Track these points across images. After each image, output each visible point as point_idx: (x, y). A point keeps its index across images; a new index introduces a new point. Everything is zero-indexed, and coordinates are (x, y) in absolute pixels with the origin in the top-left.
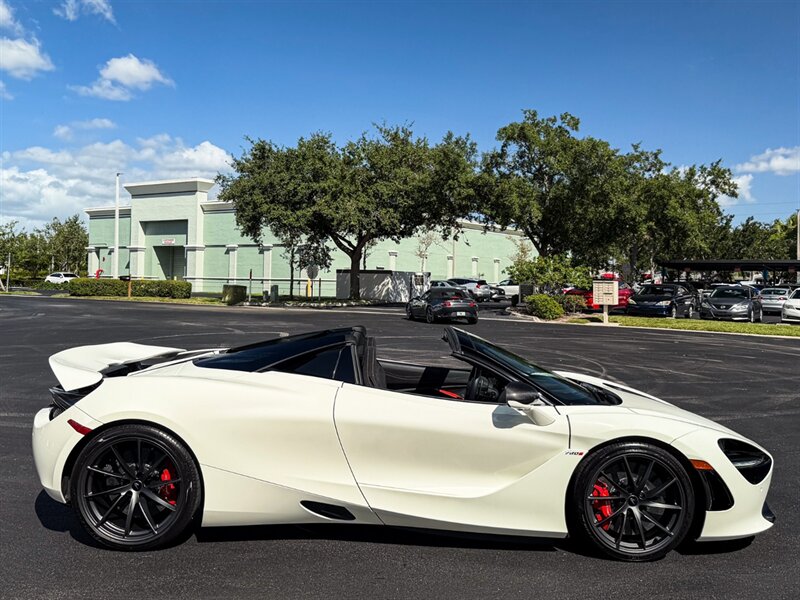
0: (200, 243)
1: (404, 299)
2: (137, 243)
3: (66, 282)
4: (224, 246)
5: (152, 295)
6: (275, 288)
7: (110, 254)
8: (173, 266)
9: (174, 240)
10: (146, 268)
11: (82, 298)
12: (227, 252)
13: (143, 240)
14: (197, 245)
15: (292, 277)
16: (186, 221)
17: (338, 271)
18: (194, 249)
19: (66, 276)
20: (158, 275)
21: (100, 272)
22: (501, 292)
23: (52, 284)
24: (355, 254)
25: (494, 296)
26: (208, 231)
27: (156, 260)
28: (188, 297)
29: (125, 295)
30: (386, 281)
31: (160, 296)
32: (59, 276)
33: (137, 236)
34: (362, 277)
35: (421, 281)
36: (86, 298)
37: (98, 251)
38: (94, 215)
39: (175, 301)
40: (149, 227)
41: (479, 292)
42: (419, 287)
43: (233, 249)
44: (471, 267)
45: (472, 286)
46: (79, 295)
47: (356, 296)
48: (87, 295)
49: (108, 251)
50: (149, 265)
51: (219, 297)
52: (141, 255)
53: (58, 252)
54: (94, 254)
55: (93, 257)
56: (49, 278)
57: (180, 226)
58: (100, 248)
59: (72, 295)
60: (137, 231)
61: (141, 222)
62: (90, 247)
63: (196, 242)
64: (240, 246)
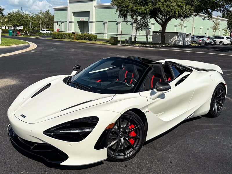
0: (94, 20)
1: (181, 44)
2: (71, 20)
3: (47, 33)
4: (103, 21)
5: (82, 39)
7: (62, 23)
9: (85, 19)
11: (58, 39)
12: (104, 24)
13: (73, 19)
14: (93, 21)
15: (136, 34)
16: (89, 12)
17: (153, 32)
18: (92, 22)
19: (47, 30)
20: (78, 32)
21: (58, 30)
22: (215, 41)
23: (43, 33)
24: (164, 25)
25: (212, 43)
26: (97, 16)
27: (78, 26)
28: (96, 41)
29: (74, 39)
31: (85, 40)
32: (44, 30)
33: (71, 17)
34: (166, 35)
35: (187, 36)
36: (59, 40)
37: (57, 22)
38: (56, 10)
39: (91, 42)
40: (76, 14)
41: (208, 41)
42: (186, 39)
43: (106, 23)
45: (206, 39)
46: (57, 39)
47: (163, 42)
48: (59, 38)
49: (61, 22)
50: (75, 28)
51: (107, 41)
52: (73, 24)
53: (43, 22)
54: (56, 23)
55: (56, 24)
56: (41, 31)
57: (87, 14)
58: (58, 21)
59: (54, 38)
60: (71, 16)
61: (73, 12)
62: (55, 21)
63: (92, 20)
64: (109, 21)
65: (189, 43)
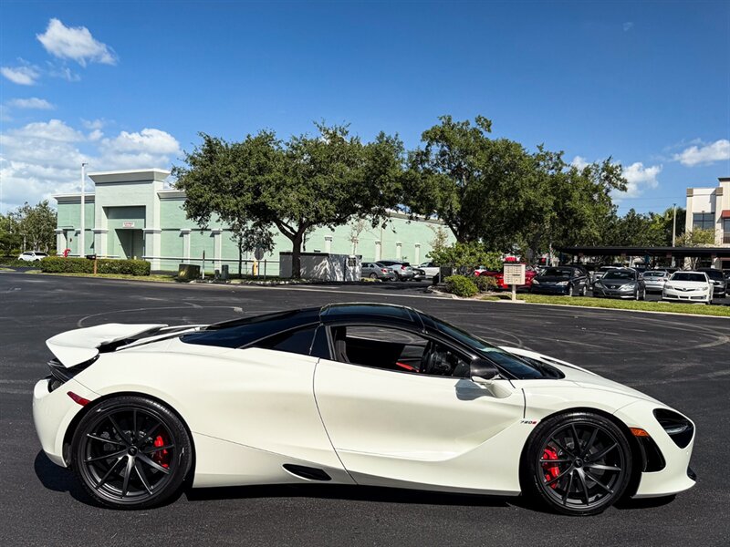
0: (157, 227)
1: (339, 278)
2: (100, 226)
3: (37, 260)
4: (179, 230)
5: (115, 272)
6: (225, 268)
7: (76, 235)
8: (133, 246)
9: (134, 224)
10: (109, 248)
11: (53, 274)
12: (182, 235)
13: (105, 223)
14: (154, 229)
15: (241, 258)
16: (145, 207)
17: (281, 253)
18: (151, 232)
19: (37, 254)
20: (121, 255)
21: (67, 251)
22: (422, 272)
23: (25, 262)
24: (297, 239)
25: (416, 276)
26: (164, 215)
27: (117, 242)
28: (148, 275)
29: (91, 272)
30: (323, 262)
31: (122, 273)
32: (30, 254)
33: (100, 220)
34: (302, 259)
35: (353, 262)
36: (57, 274)
37: (65, 232)
38: (62, 201)
39: (136, 278)
40: (112, 211)
41: (403, 272)
42: (351, 268)
43: (187, 233)
44: (395, 251)
45: (395, 268)
46: (51, 272)
47: (297, 275)
48: (57, 272)
49: (75, 233)
50: (111, 245)
51: (173, 275)
52: (104, 236)
53: (29, 233)
54: (62, 235)
55: (61, 238)
56: (21, 256)
57: (139, 211)
58: (67, 230)
59: (43, 272)
60: (100, 216)
61: (104, 207)
62: (58, 229)
63: (153, 225)
64: (193, 230)
65: (358, 278)
